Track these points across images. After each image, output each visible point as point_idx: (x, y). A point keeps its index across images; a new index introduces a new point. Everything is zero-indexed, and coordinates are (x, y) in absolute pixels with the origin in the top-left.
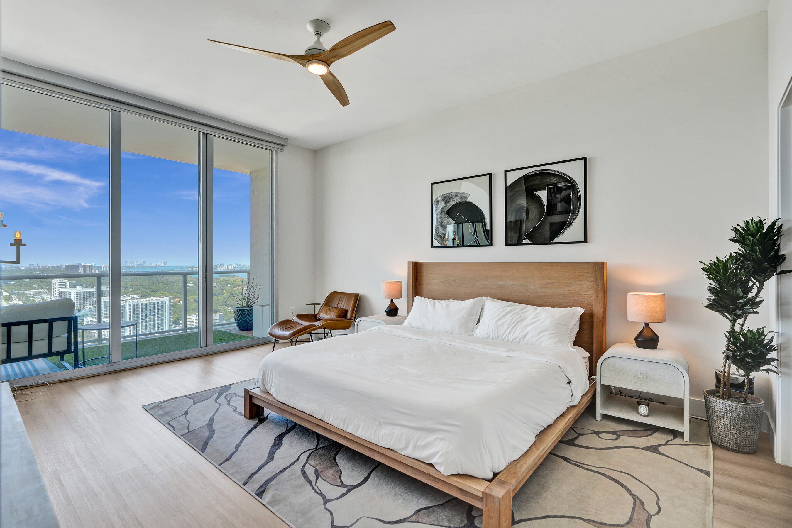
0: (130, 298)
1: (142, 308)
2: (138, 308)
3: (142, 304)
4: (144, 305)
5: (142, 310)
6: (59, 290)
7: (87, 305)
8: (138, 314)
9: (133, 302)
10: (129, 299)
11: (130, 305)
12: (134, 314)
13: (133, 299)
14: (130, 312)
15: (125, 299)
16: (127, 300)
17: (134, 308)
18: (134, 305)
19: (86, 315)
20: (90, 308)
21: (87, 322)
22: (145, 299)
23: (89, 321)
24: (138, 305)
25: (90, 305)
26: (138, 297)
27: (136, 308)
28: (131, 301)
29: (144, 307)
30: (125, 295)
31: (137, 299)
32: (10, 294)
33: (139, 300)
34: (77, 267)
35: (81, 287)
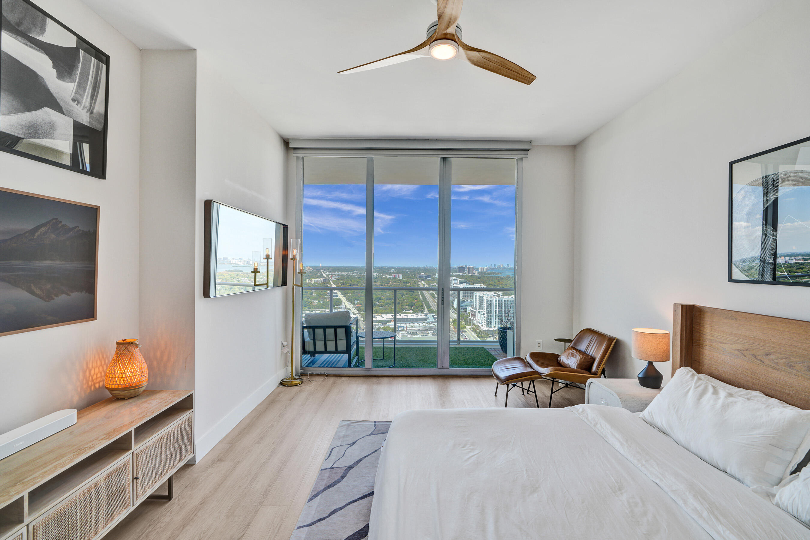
0: (496, 294)
1: (505, 303)
2: (501, 303)
3: (505, 301)
4: (506, 301)
5: (505, 306)
6: (454, 285)
7: (469, 298)
8: (501, 308)
9: (498, 298)
10: (496, 296)
11: (496, 301)
12: (499, 308)
13: (498, 295)
14: (496, 306)
15: (493, 295)
16: (494, 296)
17: (499, 303)
18: (499, 301)
19: (468, 306)
20: (471, 300)
21: (469, 311)
22: (507, 297)
23: (470, 310)
24: (502, 301)
25: (471, 298)
26: (502, 294)
27: (500, 304)
28: (497, 298)
29: (506, 303)
30: (493, 292)
31: (501, 296)
32: (428, 286)
33: (502, 297)
34: (464, 268)
35: (465, 283)
